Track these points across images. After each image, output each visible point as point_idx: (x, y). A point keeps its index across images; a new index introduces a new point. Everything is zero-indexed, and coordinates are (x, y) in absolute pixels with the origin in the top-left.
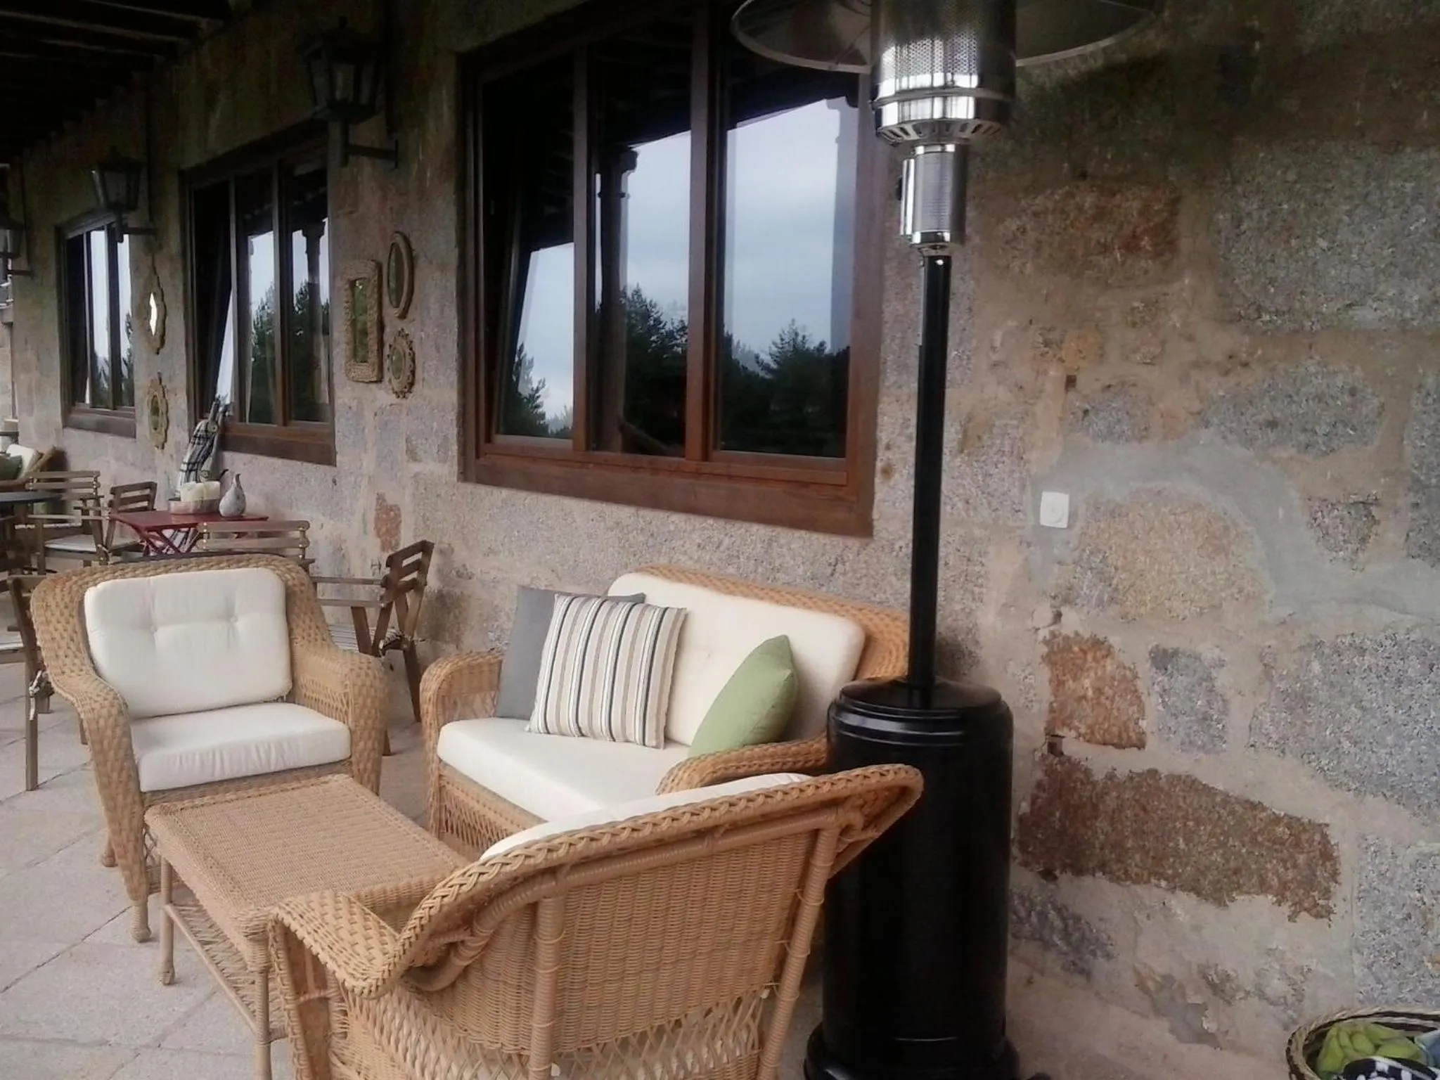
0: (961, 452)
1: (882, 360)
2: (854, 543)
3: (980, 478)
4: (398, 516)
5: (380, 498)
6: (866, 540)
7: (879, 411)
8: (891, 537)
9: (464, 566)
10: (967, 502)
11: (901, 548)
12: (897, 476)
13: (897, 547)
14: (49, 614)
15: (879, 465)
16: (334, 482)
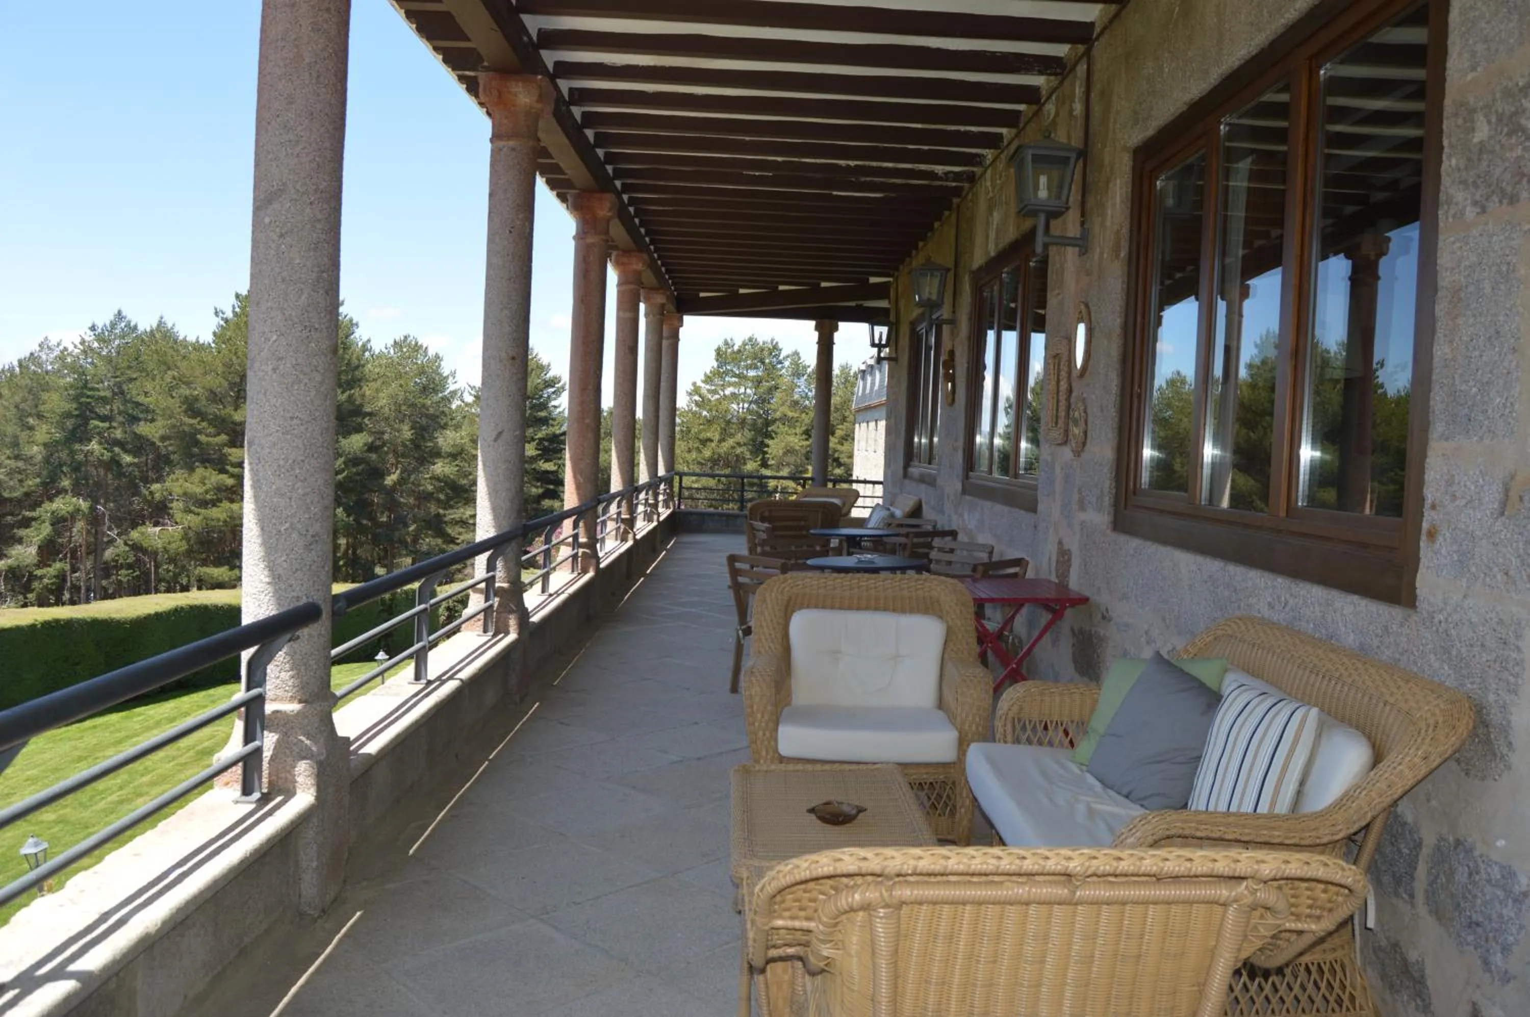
0: (1502, 514)
1: (1431, 410)
2: (1397, 612)
3: (1521, 545)
4: (1070, 560)
5: (1060, 543)
6: (1410, 611)
7: (1426, 466)
8: (1431, 609)
9: (1107, 609)
10: (1506, 574)
11: (1440, 622)
12: (1441, 539)
13: (1436, 620)
14: (764, 606)
15: (1425, 525)
16: (1035, 527)
